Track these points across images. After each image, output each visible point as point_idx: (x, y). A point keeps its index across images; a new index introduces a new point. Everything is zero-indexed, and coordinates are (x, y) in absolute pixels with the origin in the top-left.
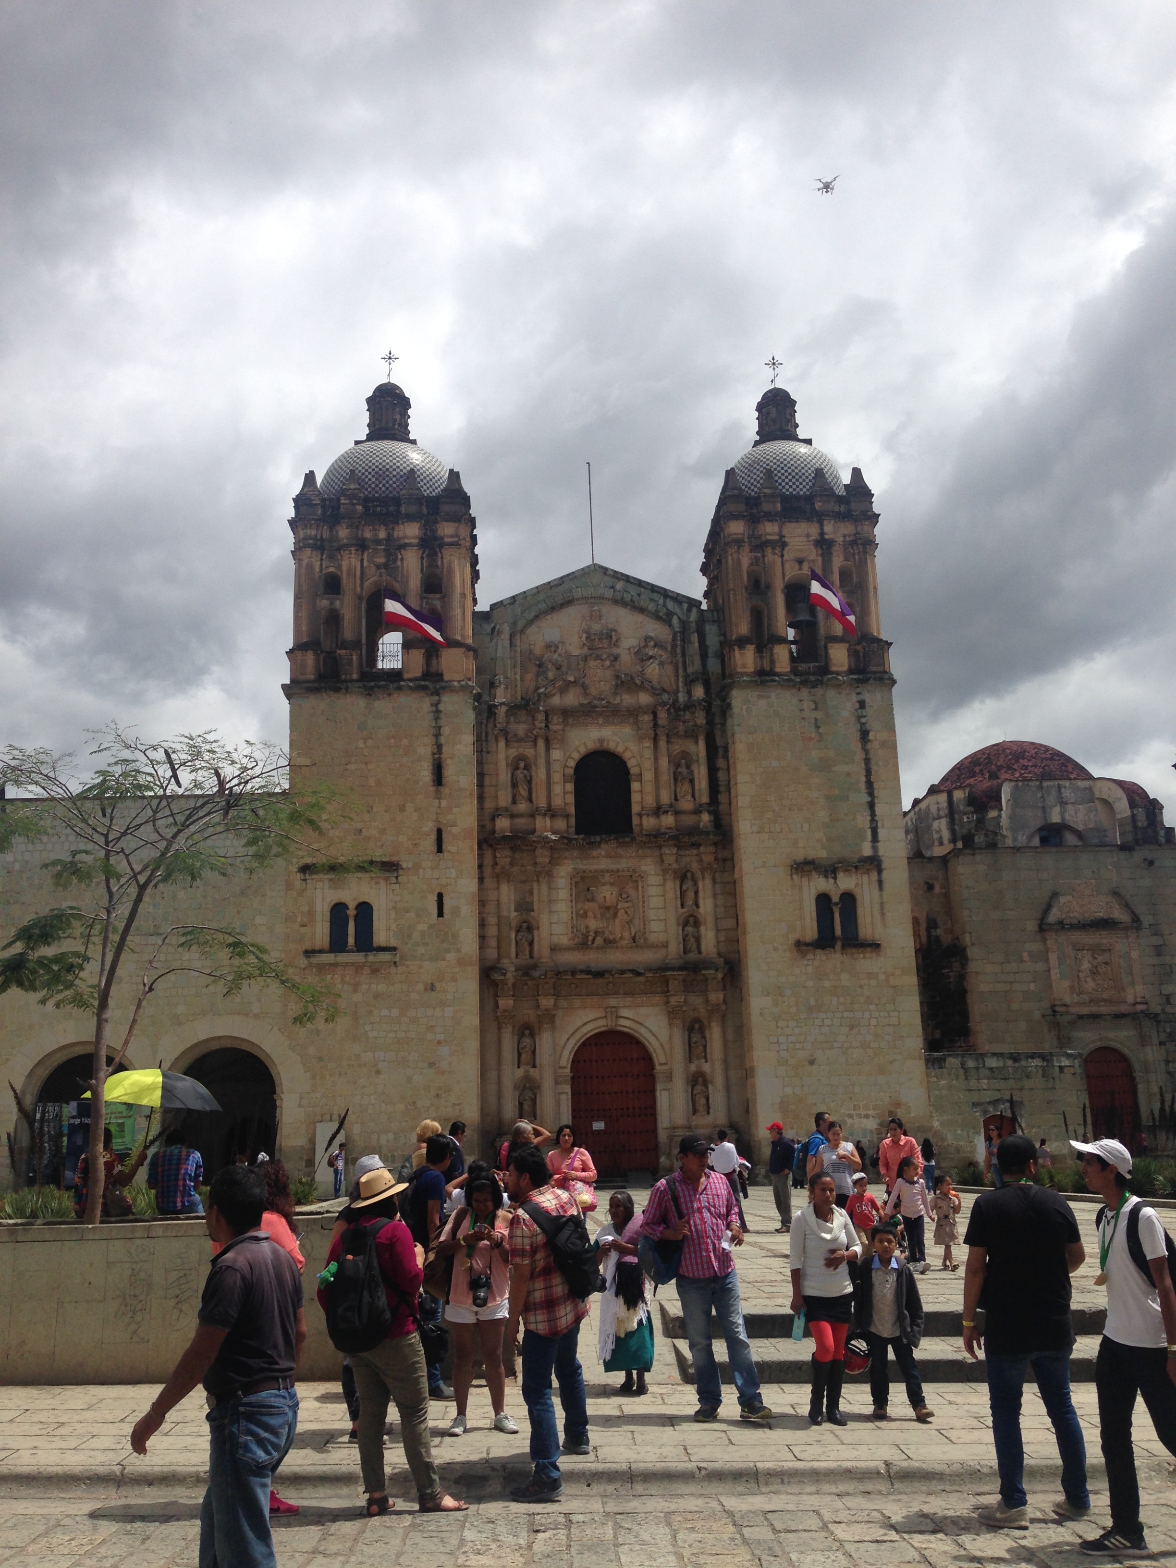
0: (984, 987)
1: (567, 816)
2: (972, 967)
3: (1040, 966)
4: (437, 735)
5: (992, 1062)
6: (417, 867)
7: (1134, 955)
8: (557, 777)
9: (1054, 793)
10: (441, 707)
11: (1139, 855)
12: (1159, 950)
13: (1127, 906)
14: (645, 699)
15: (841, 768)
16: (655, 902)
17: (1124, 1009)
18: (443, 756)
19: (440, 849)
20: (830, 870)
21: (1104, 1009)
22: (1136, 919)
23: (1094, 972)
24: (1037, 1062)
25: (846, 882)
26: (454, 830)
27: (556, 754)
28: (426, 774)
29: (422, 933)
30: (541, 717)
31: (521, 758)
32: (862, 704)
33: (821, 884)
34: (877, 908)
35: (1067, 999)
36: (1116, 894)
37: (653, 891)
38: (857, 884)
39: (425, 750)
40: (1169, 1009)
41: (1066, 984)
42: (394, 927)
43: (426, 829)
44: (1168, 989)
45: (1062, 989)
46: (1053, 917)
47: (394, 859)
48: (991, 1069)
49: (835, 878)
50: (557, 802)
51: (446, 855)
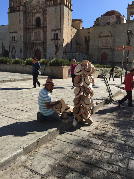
0: (91, 45)
1: (34, 25)
2: (90, 42)
3: (98, 42)
4: (20, 17)
7: (110, 40)
8: (33, 21)
9: (109, 18)
10: (20, 13)
11: (114, 26)
12: (114, 40)
13: (111, 33)
14: (42, 10)
16: (42, 35)
17: (108, 48)
19: (20, 30)
20: (55, 30)
21: (105, 48)
22: (112, 35)
23: (105, 43)
24: (74, 53)
26: (21, 28)
27: (33, 18)
28: (19, 22)
29: (19, 39)
30: (31, 14)
31: (30, 19)
33: (54, 32)
34: (60, 35)
35: (101, 47)
36: (109, 32)
37: (42, 34)
38: (58, 32)
39: (19, 19)
40: (114, 48)
41: (101, 44)
42: (17, 38)
43: (19, 28)
44: (114, 45)
45: (100, 45)
46: (101, 36)
47: (17, 31)
50: (33, 24)
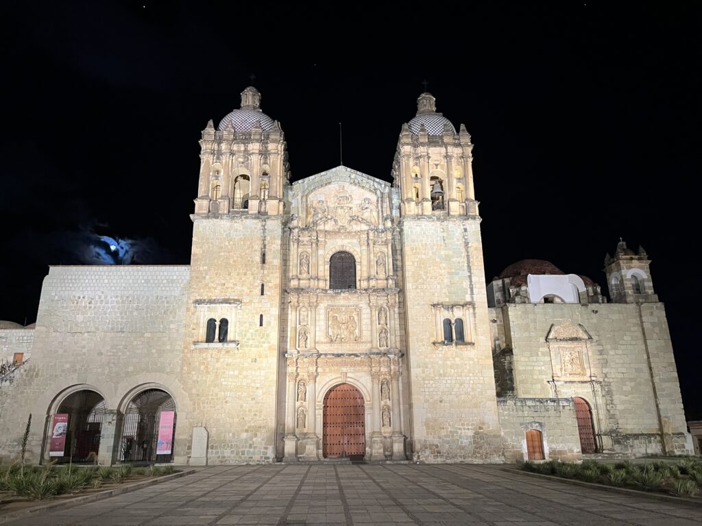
0: (521, 368)
1: (326, 280)
2: (515, 358)
3: (547, 359)
4: (264, 240)
5: (529, 403)
6: (251, 302)
7: (590, 354)
8: (321, 262)
10: (266, 227)
11: (590, 308)
13: (585, 332)
14: (364, 227)
15: (455, 260)
16: (366, 321)
17: (586, 379)
18: (266, 250)
19: (262, 294)
20: (451, 307)
21: (577, 379)
22: (590, 338)
25: (458, 313)
26: (270, 285)
27: (321, 252)
28: (258, 258)
29: (252, 334)
30: (315, 234)
31: (304, 252)
32: (465, 230)
33: (446, 314)
34: (472, 326)
35: (560, 374)
36: (581, 326)
37: (364, 316)
38: (463, 315)
39: (258, 247)
40: (607, 380)
41: (559, 367)
42: (238, 330)
43: (256, 284)
44: (605, 371)
45: (557, 369)
46: (552, 336)
47: (240, 298)
48: (529, 407)
49: (453, 311)
50: (321, 274)
51: (265, 296)
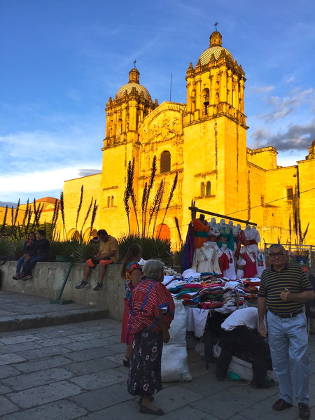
4: (126, 155)
6: (121, 187)
10: (127, 147)
15: (209, 145)
19: (125, 182)
25: (208, 178)
28: (124, 164)
29: (121, 202)
30: (151, 145)
32: (216, 124)
33: (201, 180)
34: (215, 184)
38: (211, 179)
42: (117, 201)
43: (123, 177)
47: (117, 185)
49: (205, 178)
